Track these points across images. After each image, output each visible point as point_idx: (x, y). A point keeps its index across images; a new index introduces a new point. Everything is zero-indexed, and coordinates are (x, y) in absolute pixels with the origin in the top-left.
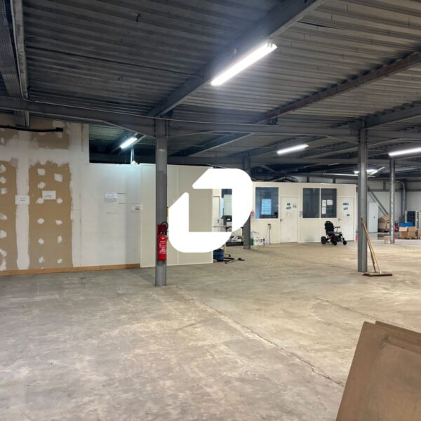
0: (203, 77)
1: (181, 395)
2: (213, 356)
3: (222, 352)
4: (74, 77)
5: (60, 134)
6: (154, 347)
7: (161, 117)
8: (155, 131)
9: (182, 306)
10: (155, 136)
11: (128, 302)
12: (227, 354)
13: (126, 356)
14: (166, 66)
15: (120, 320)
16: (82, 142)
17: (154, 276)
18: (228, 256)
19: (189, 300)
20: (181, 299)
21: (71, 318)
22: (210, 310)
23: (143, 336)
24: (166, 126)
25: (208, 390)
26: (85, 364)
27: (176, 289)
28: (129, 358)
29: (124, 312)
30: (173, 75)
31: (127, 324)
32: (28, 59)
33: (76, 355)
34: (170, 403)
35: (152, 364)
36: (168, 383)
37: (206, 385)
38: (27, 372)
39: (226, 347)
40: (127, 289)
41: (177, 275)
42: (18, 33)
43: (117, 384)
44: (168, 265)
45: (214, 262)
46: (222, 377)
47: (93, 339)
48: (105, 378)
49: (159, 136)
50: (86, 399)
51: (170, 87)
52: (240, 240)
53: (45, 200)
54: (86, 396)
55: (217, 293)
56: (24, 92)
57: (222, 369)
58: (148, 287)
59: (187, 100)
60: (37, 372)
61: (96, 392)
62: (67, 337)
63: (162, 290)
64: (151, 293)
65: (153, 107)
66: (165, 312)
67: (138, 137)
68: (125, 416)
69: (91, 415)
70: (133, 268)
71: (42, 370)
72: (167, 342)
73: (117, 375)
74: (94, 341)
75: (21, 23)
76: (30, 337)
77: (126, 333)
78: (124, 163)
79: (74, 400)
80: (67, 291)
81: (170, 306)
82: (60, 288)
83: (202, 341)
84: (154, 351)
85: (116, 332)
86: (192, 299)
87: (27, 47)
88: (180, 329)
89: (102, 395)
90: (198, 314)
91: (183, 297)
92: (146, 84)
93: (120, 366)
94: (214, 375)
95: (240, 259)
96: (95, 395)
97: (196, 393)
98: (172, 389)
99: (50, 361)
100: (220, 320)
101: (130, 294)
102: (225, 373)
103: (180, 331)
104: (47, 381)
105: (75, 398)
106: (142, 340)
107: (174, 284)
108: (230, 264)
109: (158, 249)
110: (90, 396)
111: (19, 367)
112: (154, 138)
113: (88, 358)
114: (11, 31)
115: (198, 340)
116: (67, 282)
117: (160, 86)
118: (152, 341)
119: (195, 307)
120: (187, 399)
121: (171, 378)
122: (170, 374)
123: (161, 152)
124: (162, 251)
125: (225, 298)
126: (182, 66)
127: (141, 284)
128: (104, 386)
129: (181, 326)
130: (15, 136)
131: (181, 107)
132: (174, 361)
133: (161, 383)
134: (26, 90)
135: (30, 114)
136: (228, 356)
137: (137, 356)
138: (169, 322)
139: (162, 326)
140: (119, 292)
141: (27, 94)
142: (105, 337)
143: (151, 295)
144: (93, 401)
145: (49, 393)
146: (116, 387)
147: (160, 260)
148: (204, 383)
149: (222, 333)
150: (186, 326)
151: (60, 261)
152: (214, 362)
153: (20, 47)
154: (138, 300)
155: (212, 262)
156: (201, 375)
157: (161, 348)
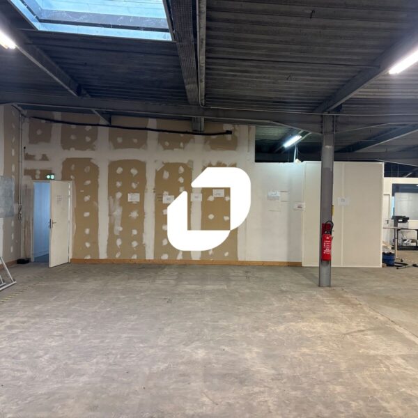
0: (379, 67)
1: (354, 404)
2: (388, 368)
3: (399, 365)
4: (246, 81)
5: (229, 137)
6: (321, 349)
7: (329, 113)
8: (322, 127)
9: (350, 310)
10: (322, 133)
11: (292, 299)
12: (405, 369)
13: (292, 353)
14: (337, 59)
15: (285, 317)
16: (249, 143)
17: (318, 276)
18: (399, 261)
19: (356, 305)
20: (348, 303)
21: (238, 309)
22: (381, 318)
23: (309, 336)
24: (333, 122)
25: (385, 404)
26: (254, 355)
27: (341, 292)
28: (296, 356)
29: (289, 309)
30: (344, 68)
31: (292, 322)
32: (206, 69)
33: (245, 345)
34: (342, 411)
35: (320, 366)
36: (339, 389)
37: (382, 399)
38: (204, 354)
39: (404, 361)
40: (290, 286)
41: (342, 277)
42: (201, 46)
43: (285, 380)
44: (332, 266)
45: (383, 266)
46: (401, 394)
47: (260, 332)
48: (273, 372)
49: (326, 133)
50: (257, 389)
51: (341, 81)
52: (414, 244)
53: (215, 198)
54: (257, 386)
55: (388, 300)
56: (202, 100)
57: (399, 383)
58: (310, 286)
59: (358, 93)
60: (211, 356)
61: (266, 384)
62: (236, 326)
63: (326, 291)
64: (315, 293)
65: (321, 103)
66: (331, 314)
67: (303, 135)
68: (295, 414)
69: (262, 405)
70: (295, 266)
71: (217, 354)
72: (335, 346)
73: (285, 371)
74: (261, 334)
75: (204, 37)
76: (204, 322)
77: (292, 331)
78: (287, 162)
79: (245, 388)
80: (234, 283)
81: (336, 309)
82: (228, 279)
83: (374, 350)
84: (321, 352)
85: (281, 328)
86: (360, 304)
87: (207, 58)
88: (348, 334)
89: (271, 388)
90: (367, 320)
91: (349, 301)
92: (314, 80)
93: (287, 363)
94: (390, 389)
95: (415, 265)
96: (265, 387)
97: (371, 405)
98: (343, 395)
99: (223, 347)
100: (394, 330)
101: (293, 292)
102: (404, 390)
103: (348, 336)
104: (221, 366)
105: (246, 386)
106: (308, 340)
107: (338, 286)
108: (402, 271)
109: (322, 249)
110: (261, 387)
111: (197, 348)
112: (320, 134)
113: (256, 350)
114: (196, 45)
115: (368, 348)
116: (233, 274)
117: (329, 81)
118: (319, 342)
119: (364, 312)
120: (360, 410)
121: (341, 384)
122: (340, 380)
123: (328, 149)
124: (327, 251)
125: (398, 307)
126: (355, 58)
127: (304, 282)
128: (273, 379)
129: (349, 331)
130: (192, 140)
131: (352, 101)
132: (343, 366)
133: (331, 387)
134: (203, 98)
135: (205, 120)
136: (407, 371)
137: (303, 355)
138: (335, 325)
139: (329, 328)
140: (282, 288)
141: (203, 102)
142: (271, 331)
143: (315, 296)
144: (263, 392)
145: (223, 376)
146: (285, 383)
147: (324, 260)
148: (379, 396)
149: (398, 344)
150: (355, 332)
151: (227, 254)
152: (389, 374)
153: (202, 58)
154: (302, 298)
155: (381, 266)
156: (375, 386)
157: (328, 350)
